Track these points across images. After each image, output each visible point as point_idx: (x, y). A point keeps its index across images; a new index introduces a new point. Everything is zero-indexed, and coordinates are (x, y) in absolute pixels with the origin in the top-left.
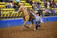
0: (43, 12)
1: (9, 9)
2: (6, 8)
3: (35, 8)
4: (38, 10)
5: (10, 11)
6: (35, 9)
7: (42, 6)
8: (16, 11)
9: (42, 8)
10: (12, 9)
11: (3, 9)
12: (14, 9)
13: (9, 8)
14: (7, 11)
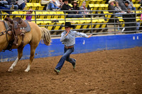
0: (137, 20)
1: (52, 13)
2: (45, 9)
3: (116, 9)
4: (124, 16)
5: (53, 16)
6: (116, 12)
7: (134, 6)
8: (67, 17)
9: (133, 9)
10: (59, 13)
11: (37, 13)
12: (62, 13)
13: (51, 9)
14: (46, 17)
